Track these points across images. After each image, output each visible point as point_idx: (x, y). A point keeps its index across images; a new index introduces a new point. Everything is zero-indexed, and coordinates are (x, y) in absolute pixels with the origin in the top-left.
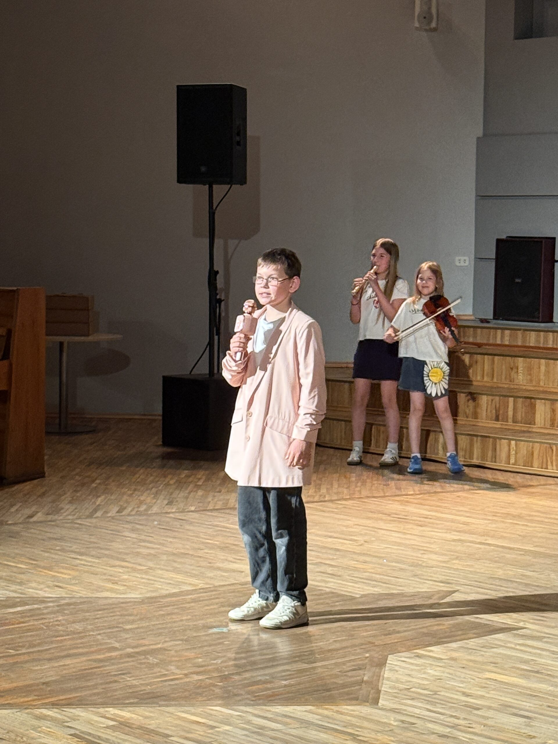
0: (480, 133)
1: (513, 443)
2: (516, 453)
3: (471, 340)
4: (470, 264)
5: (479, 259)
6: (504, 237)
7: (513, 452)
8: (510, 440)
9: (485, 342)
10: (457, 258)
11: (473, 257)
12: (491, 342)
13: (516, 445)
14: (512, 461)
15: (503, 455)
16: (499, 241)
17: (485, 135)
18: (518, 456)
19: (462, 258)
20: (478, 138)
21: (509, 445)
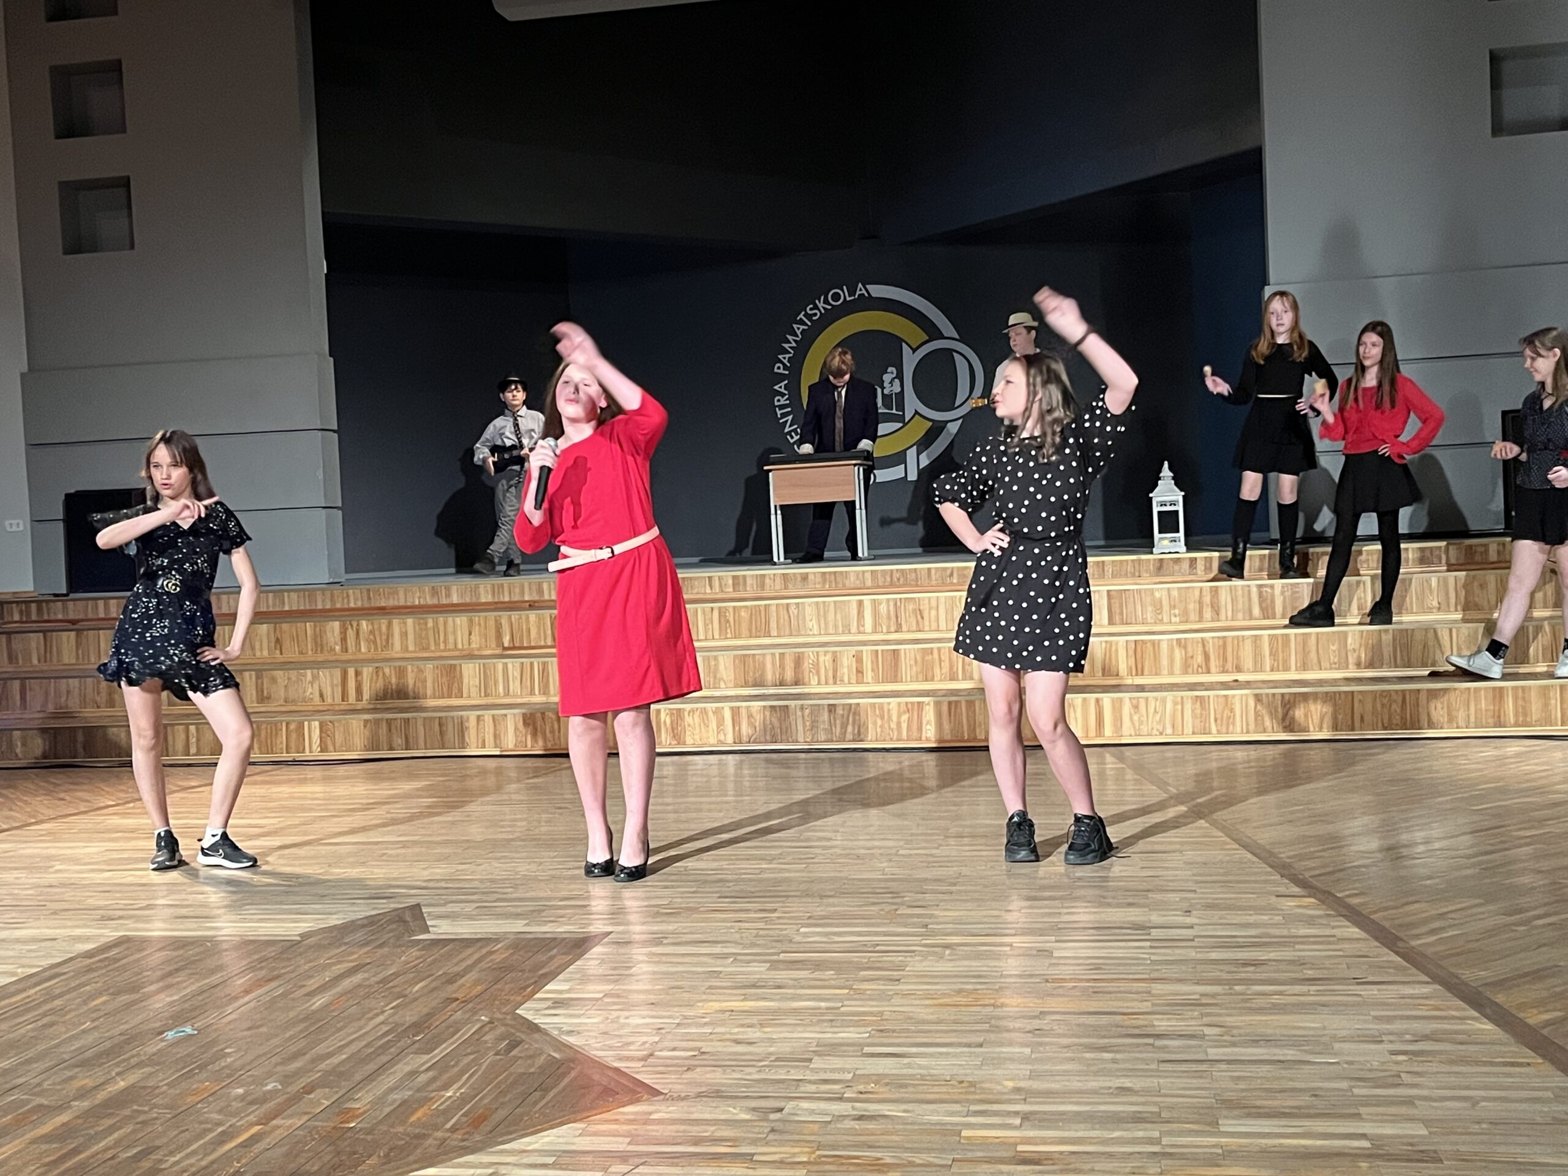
0: (25, 368)
1: (192, 728)
2: (198, 740)
3: (60, 617)
4: (25, 526)
5: (37, 521)
6: (72, 491)
7: (193, 740)
8: (187, 725)
9: (81, 617)
10: (7, 523)
11: (28, 518)
12: (90, 616)
13: (197, 730)
14: (193, 750)
15: (180, 745)
16: (67, 496)
17: (30, 370)
18: (201, 743)
19: (14, 522)
20: (23, 375)
21: (187, 731)
